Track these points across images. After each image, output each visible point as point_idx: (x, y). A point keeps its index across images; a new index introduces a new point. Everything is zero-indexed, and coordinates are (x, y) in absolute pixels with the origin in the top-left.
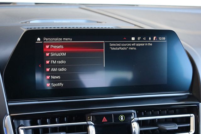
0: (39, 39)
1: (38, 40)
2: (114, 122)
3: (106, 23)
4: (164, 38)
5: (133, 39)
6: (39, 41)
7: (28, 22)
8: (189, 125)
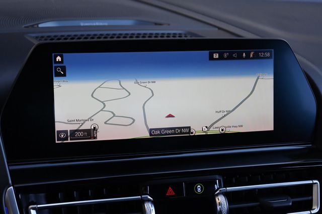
1: (57, 60)
2: (186, 194)
3: (169, 25)
4: (268, 55)
6: (59, 62)
7: (36, 26)
8: (310, 198)
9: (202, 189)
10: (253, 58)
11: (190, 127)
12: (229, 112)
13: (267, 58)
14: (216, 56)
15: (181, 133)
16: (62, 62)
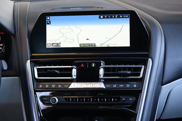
8: (139, 72)
9: (94, 65)
10: (117, 18)
11: (95, 44)
12: (111, 39)
13: (127, 18)
14: (102, 17)
15: (92, 46)
16: (49, 19)
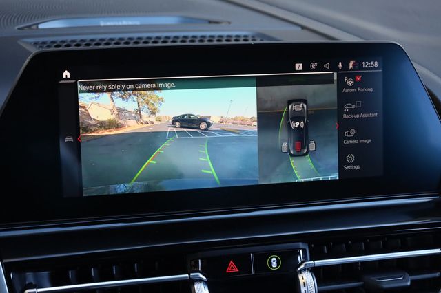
0: (66, 74)
1: (64, 77)
2: (256, 271)
3: (229, 23)
4: (376, 64)
5: (299, 67)
6: (67, 79)
7: (34, 27)
9: (278, 263)
16: (71, 79)
